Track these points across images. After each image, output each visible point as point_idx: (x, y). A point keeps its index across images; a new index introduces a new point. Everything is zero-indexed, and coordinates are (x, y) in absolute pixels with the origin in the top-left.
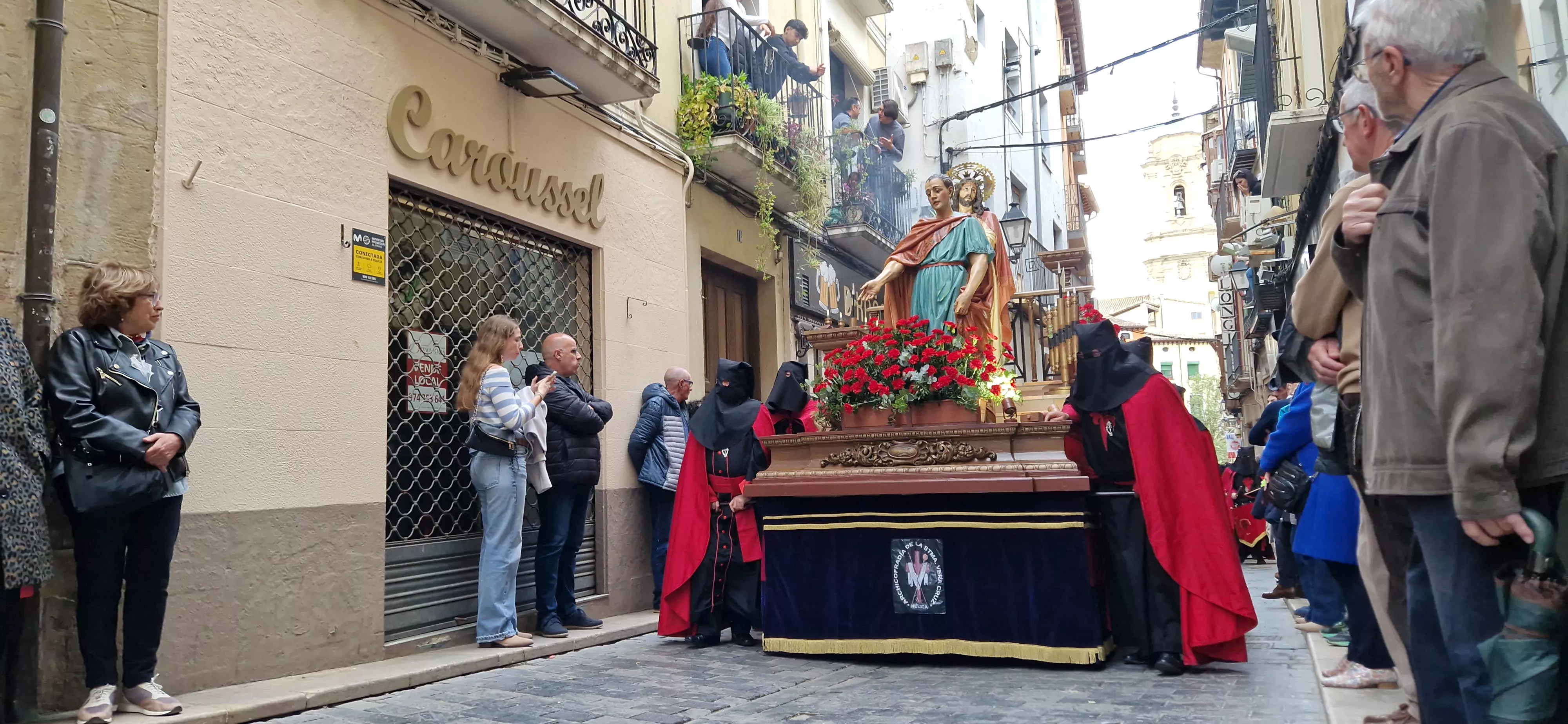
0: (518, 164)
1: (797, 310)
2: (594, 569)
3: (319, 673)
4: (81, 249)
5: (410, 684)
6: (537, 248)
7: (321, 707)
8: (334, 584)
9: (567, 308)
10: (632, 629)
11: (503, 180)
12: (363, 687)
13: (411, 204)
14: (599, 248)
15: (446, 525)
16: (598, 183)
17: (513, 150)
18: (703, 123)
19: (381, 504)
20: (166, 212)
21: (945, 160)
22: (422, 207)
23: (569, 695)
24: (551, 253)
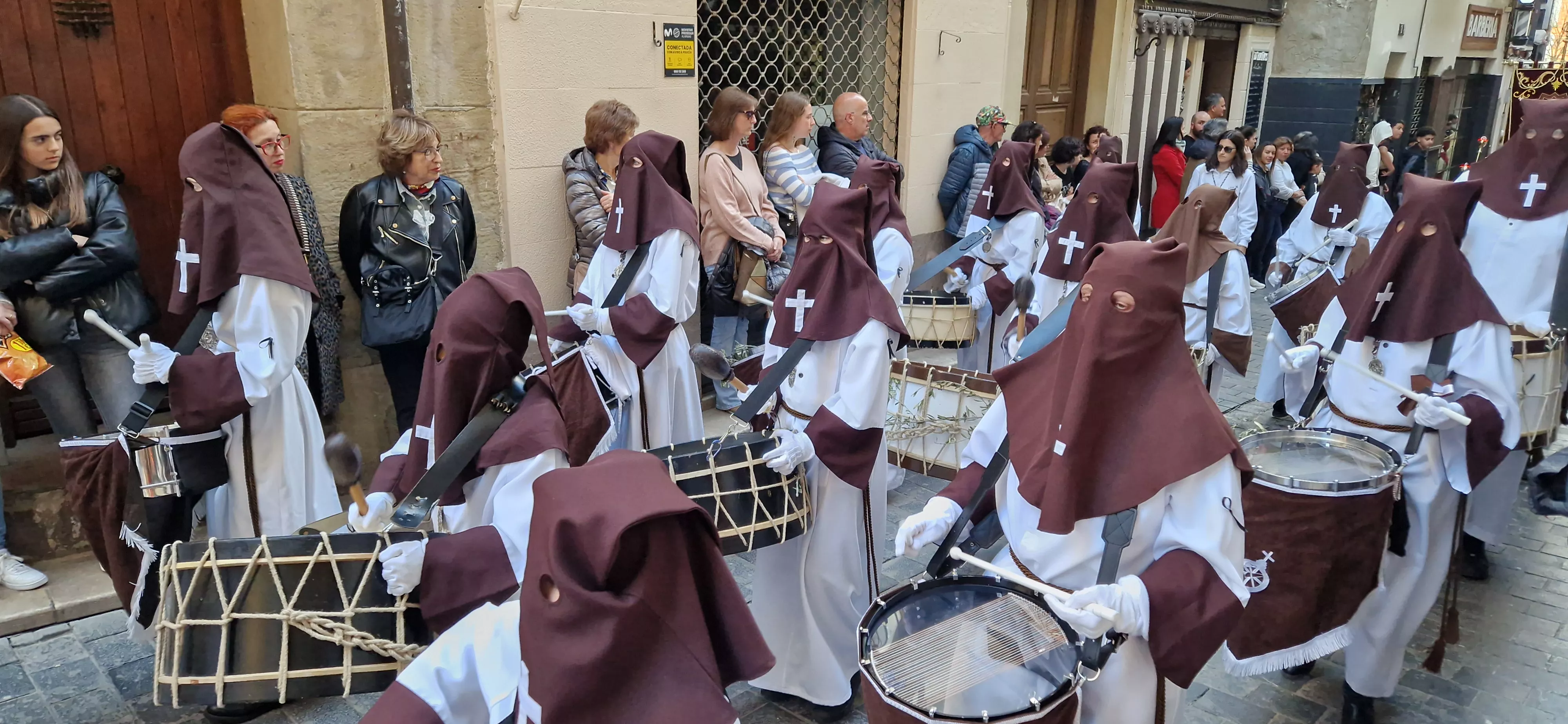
4: (434, 95)
9: (877, 50)
20: (498, 47)
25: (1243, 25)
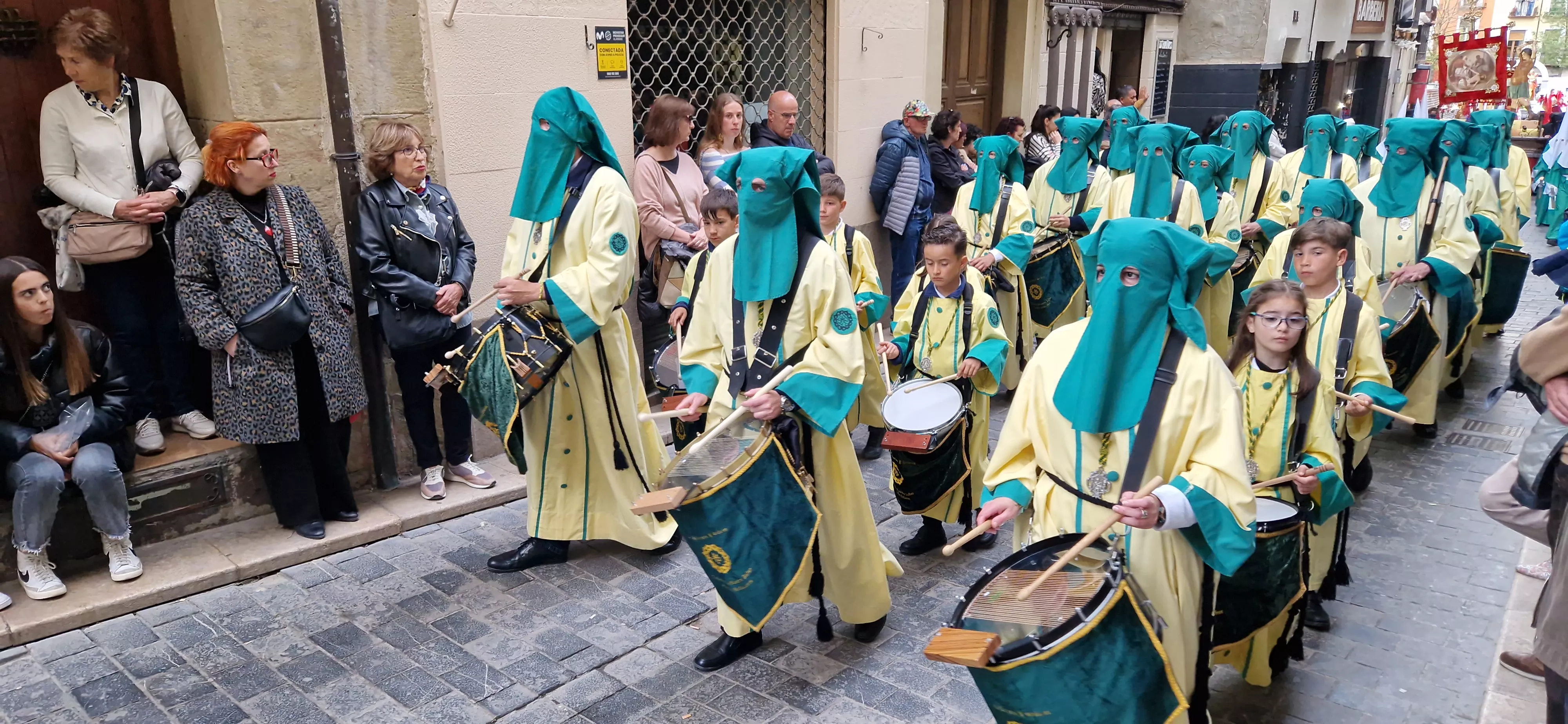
9: (802, 50)
25: (1148, 16)
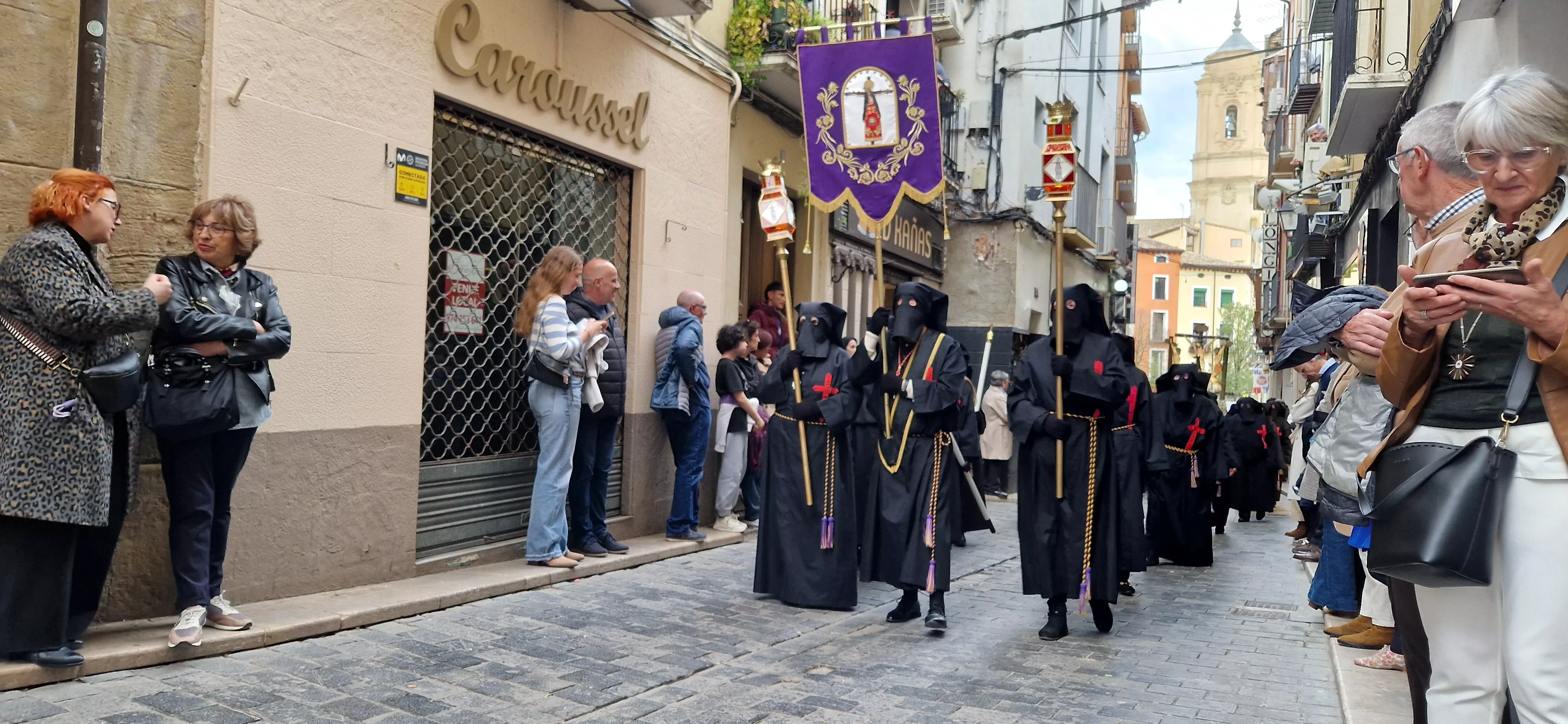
0: (564, 82)
1: (835, 234)
2: (620, 491)
3: (351, 591)
4: (127, 166)
5: (441, 606)
6: (579, 167)
7: (354, 628)
8: (369, 504)
9: (606, 229)
10: (655, 554)
11: (549, 98)
12: (395, 609)
13: (454, 120)
14: (640, 169)
15: (477, 446)
16: (643, 102)
17: (560, 66)
18: (754, 38)
19: (416, 426)
20: (212, 129)
21: (997, 81)
22: (466, 124)
23: (594, 628)
24: (593, 172)
